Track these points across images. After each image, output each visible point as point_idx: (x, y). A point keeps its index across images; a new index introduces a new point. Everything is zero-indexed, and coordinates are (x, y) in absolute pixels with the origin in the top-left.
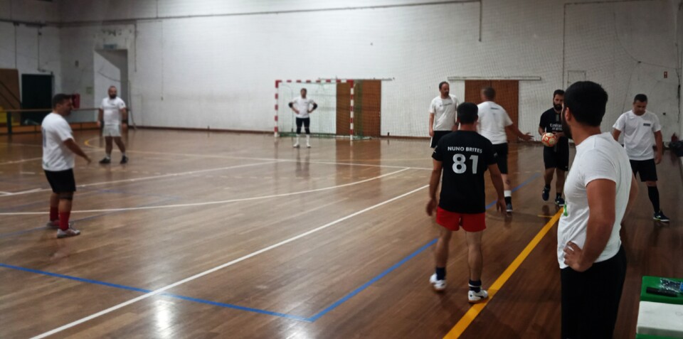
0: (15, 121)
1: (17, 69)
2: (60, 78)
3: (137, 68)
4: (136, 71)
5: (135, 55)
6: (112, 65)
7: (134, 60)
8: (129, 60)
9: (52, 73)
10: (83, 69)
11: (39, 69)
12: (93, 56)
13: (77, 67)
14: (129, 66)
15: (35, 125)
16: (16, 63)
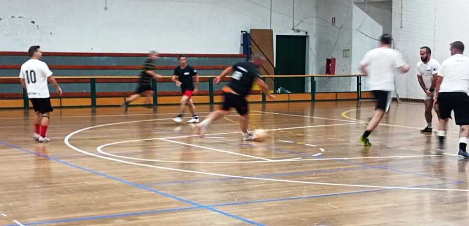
1: (272, 29)
2: (315, 39)
3: (403, 23)
4: (402, 27)
5: (402, 7)
6: (374, 21)
7: (400, 13)
8: (393, 14)
9: (307, 33)
10: (340, 27)
11: (293, 29)
12: (352, 11)
13: (334, 25)
14: (393, 21)
15: (289, 94)
16: (271, 22)
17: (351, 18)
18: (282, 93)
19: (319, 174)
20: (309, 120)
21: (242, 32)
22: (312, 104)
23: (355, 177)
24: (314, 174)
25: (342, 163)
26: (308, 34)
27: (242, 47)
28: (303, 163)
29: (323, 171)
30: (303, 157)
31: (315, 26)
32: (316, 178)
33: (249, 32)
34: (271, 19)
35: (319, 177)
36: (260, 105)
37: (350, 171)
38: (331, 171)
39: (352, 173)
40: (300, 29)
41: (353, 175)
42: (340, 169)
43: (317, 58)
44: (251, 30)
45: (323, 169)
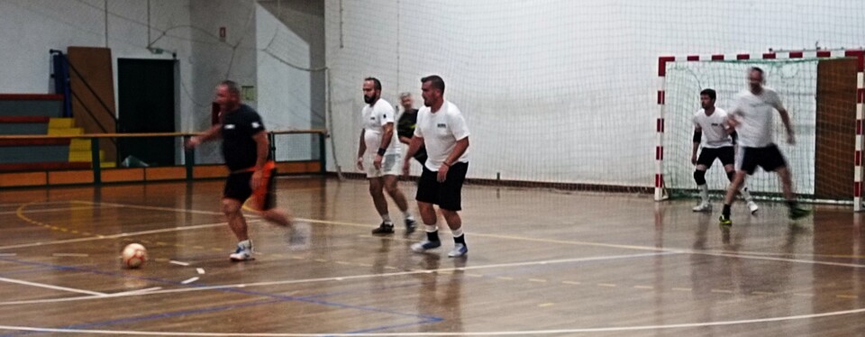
0: (107, 160)
1: (110, 46)
2: (190, 66)
3: (344, 38)
4: (342, 47)
5: (341, 10)
6: (293, 35)
7: (338, 21)
8: (327, 23)
9: (174, 55)
10: (234, 45)
11: (149, 48)
12: (254, 16)
13: (224, 41)
14: (327, 35)
15: (144, 168)
16: (106, 34)
17: (252, 29)
18: (133, 166)
19: (191, 317)
20: (184, 216)
21: (52, 51)
22: (187, 187)
23: (256, 319)
24: (182, 317)
25: (234, 294)
26: (178, 58)
27: (53, 80)
28: (163, 298)
29: (200, 311)
30: (165, 287)
31: (189, 43)
32: (185, 324)
33: (65, 51)
34: (106, 30)
35: (191, 323)
36: (91, 191)
37: (248, 309)
38: (215, 309)
39: (251, 312)
40: (161, 47)
41: (253, 316)
42: (229, 306)
43: (194, 102)
44: (71, 49)
45: (200, 306)
